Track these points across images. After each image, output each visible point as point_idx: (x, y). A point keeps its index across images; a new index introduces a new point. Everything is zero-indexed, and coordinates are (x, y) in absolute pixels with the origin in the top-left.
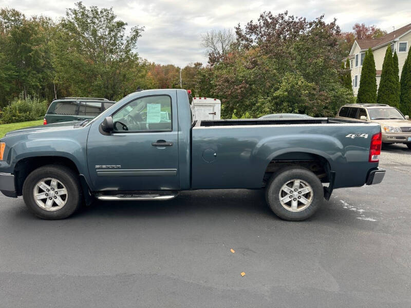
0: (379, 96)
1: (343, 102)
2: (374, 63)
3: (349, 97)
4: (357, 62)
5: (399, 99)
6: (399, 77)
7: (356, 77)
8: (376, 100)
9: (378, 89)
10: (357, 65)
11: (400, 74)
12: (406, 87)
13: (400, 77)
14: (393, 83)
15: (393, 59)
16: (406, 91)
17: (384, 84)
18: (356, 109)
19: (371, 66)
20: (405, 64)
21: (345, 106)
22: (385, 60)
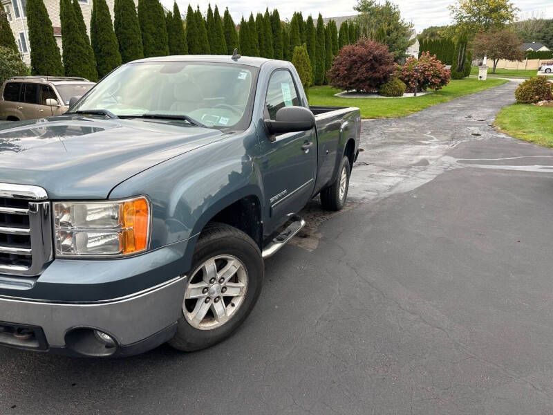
0: (67, 67)
1: (8, 73)
2: (46, 10)
3: (16, 63)
4: (16, 9)
5: (97, 73)
6: (88, 37)
7: (22, 35)
8: (63, 71)
9: (61, 54)
10: (18, 15)
11: (89, 33)
12: (102, 53)
13: (90, 37)
14: (83, 46)
15: (72, 7)
16: (102, 60)
17: (69, 46)
18: (34, 86)
19: (41, 13)
20: (92, 18)
21: (12, 80)
22: (61, 7)
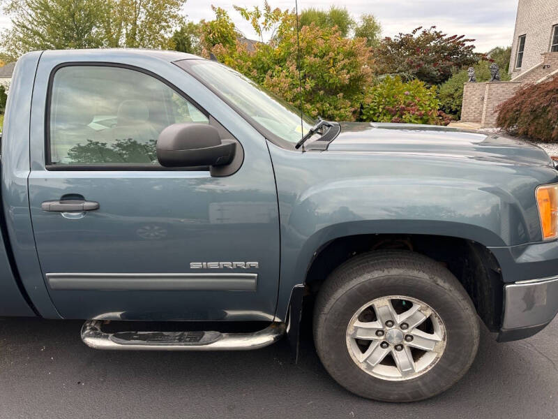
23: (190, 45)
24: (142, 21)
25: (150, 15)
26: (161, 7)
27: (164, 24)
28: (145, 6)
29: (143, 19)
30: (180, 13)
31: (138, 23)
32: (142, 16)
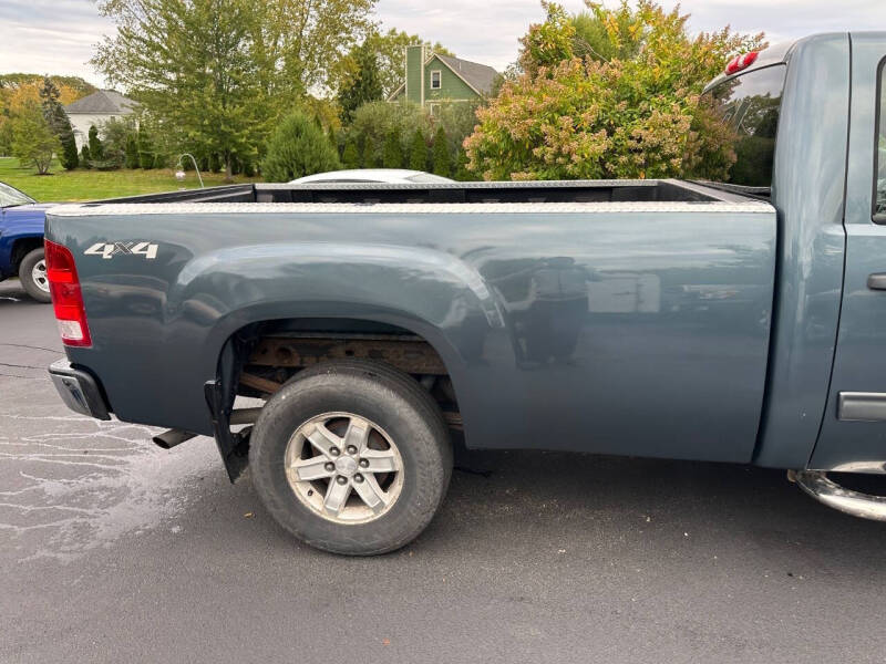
23: (377, 70)
24: (312, 31)
25: (323, 20)
26: (341, 8)
27: (343, 35)
28: (317, 7)
29: (313, 27)
30: (370, 18)
31: (305, 33)
32: (312, 23)
